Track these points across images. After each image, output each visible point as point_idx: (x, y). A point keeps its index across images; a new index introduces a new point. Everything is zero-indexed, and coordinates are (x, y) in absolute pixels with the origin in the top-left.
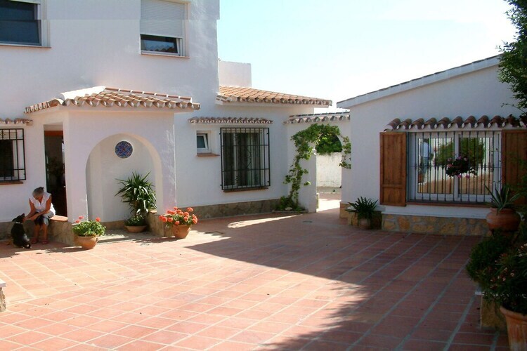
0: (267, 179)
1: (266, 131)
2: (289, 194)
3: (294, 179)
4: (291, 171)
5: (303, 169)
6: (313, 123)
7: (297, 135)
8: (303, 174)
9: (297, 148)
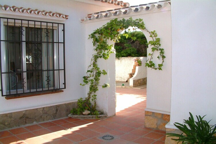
0: (62, 81)
1: (61, 27)
2: (87, 96)
3: (91, 80)
4: (88, 71)
5: (101, 70)
6: (113, 17)
7: (95, 33)
8: (102, 75)
9: (95, 47)
